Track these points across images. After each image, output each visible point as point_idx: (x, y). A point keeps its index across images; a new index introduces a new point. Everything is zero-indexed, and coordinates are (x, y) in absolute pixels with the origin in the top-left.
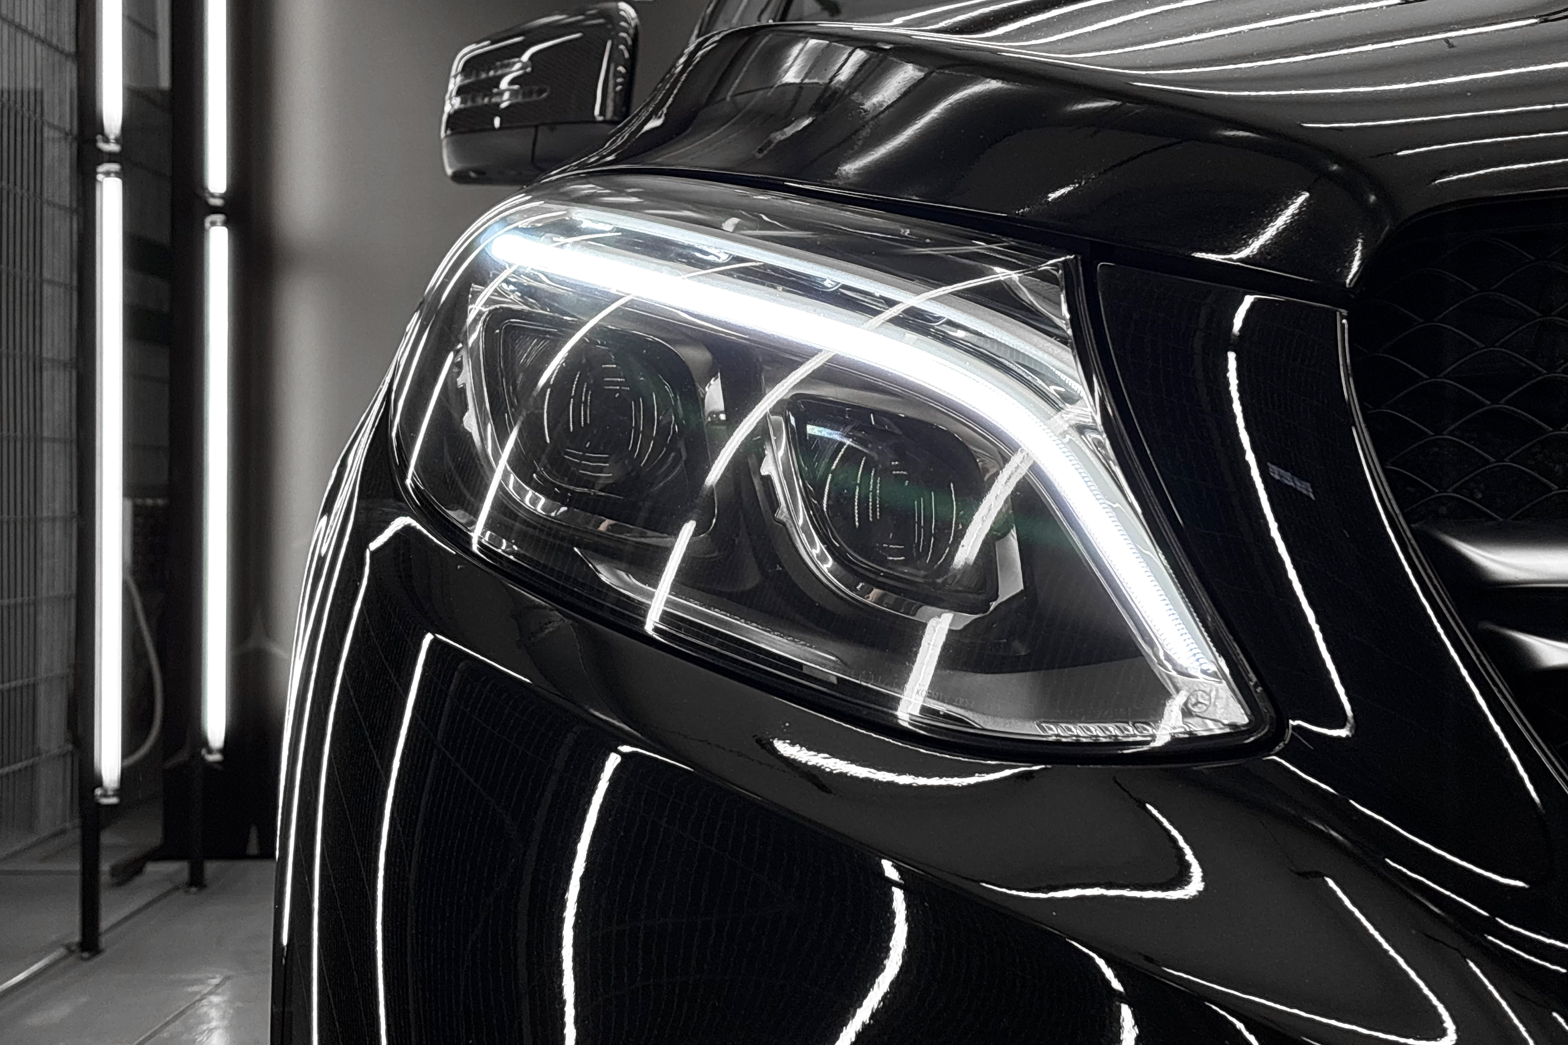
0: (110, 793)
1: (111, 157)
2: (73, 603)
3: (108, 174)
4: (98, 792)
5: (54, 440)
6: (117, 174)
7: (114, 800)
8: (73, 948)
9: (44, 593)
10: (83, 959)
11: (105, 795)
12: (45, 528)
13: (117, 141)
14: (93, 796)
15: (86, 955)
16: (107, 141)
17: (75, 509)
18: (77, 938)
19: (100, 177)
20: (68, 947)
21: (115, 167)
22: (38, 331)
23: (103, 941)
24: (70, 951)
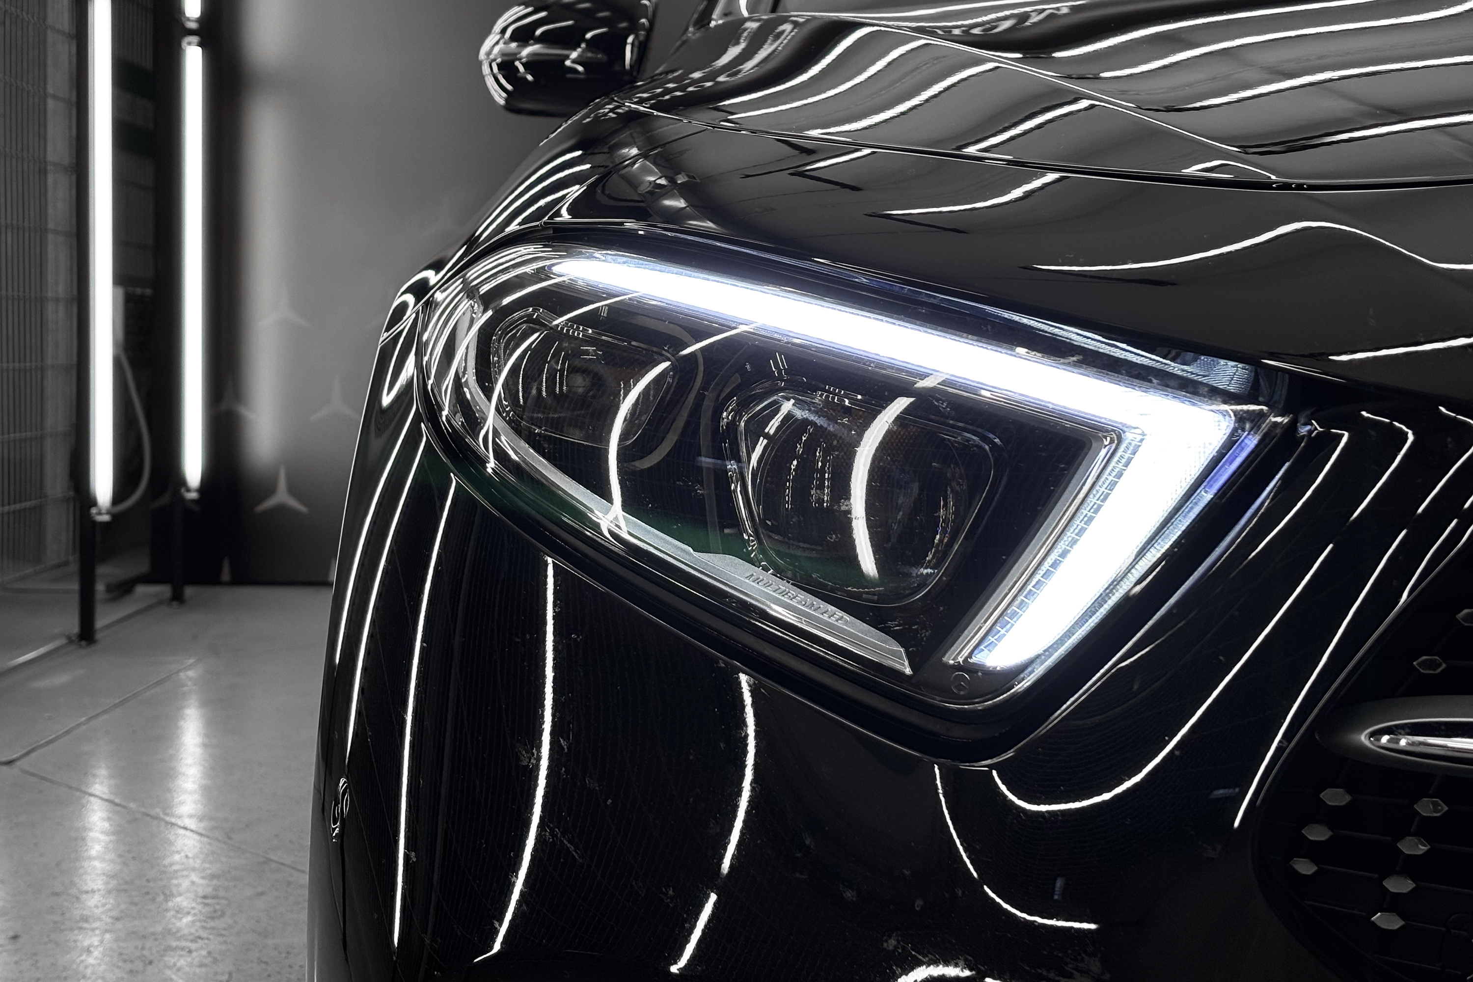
0: (104, 511)
2: (74, 372)
4: (94, 511)
5: (56, 232)
7: (106, 518)
8: (74, 638)
9: (49, 361)
10: (81, 647)
12: (50, 307)
14: (89, 514)
15: (83, 643)
17: (75, 292)
18: (76, 631)
20: (69, 638)
22: (43, 137)
23: (99, 635)
24: (70, 641)
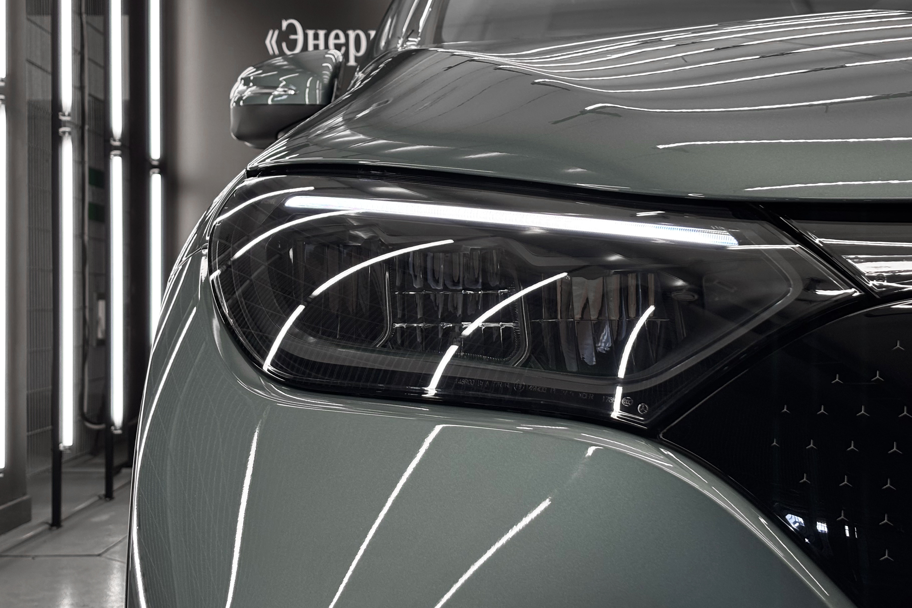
0: (118, 428)
1: (116, 148)
3: (115, 155)
4: (113, 428)
6: (120, 156)
7: (119, 432)
10: (106, 501)
11: (116, 429)
13: (120, 140)
14: (111, 430)
15: (107, 499)
16: (115, 140)
18: (103, 492)
19: (112, 156)
21: (118, 152)
23: (115, 494)
24: (100, 498)
